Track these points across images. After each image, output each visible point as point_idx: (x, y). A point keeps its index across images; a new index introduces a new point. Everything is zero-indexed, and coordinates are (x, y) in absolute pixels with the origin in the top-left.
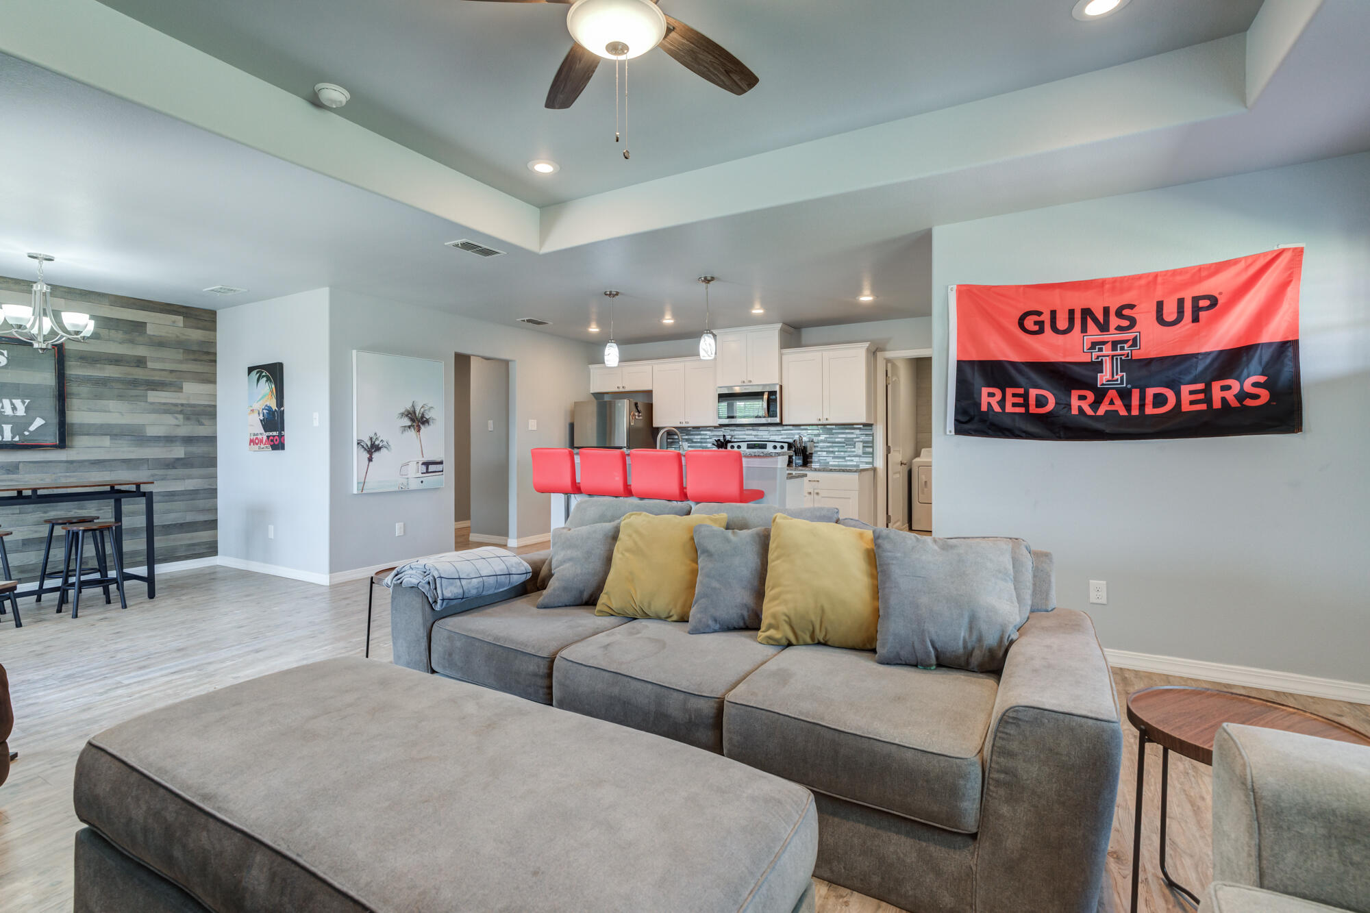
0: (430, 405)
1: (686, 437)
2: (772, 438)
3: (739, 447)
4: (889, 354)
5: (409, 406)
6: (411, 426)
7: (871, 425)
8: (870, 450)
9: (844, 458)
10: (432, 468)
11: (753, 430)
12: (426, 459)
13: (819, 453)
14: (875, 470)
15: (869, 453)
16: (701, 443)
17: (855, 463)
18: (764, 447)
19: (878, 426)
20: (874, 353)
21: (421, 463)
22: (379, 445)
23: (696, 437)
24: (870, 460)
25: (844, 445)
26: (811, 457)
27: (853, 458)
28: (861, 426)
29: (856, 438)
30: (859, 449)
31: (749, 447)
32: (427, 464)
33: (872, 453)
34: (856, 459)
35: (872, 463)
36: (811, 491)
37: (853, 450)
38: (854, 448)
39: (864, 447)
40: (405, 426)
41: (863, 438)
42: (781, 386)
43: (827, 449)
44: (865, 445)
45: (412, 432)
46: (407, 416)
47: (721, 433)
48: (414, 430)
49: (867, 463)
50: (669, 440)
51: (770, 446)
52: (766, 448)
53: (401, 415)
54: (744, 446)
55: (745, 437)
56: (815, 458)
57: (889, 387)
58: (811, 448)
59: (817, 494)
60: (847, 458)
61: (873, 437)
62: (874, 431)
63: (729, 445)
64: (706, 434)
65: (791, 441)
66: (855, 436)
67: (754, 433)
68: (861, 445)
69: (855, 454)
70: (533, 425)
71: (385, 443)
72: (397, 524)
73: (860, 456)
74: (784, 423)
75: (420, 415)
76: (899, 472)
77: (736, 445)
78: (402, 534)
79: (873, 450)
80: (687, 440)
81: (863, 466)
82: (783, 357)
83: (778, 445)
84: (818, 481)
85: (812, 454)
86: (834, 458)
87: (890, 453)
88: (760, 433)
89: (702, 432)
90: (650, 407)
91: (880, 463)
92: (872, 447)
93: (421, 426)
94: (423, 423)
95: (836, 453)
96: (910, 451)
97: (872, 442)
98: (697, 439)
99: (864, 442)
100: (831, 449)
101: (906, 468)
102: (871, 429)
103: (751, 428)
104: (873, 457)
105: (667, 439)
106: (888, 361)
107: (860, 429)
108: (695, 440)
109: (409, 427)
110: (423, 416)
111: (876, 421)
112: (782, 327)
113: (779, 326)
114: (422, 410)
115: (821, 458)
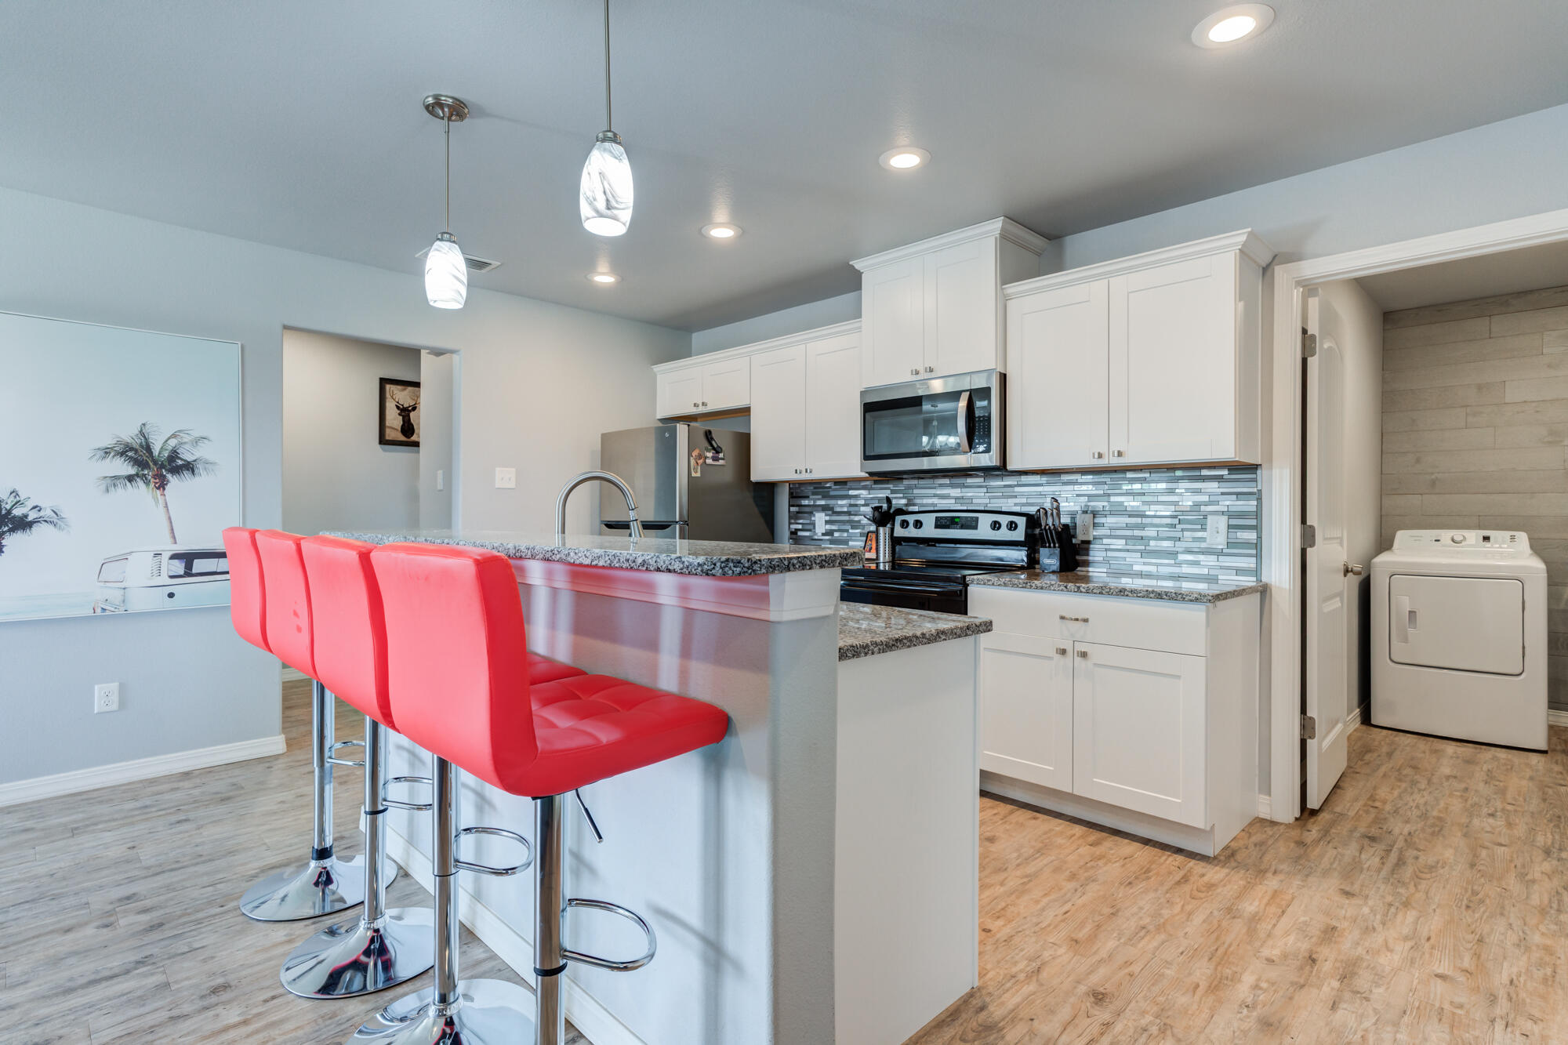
0: (196, 434)
1: (823, 502)
2: (995, 505)
3: (918, 524)
4: (1313, 268)
5: (128, 433)
6: (137, 475)
7: (1253, 468)
8: (1251, 536)
9: (1173, 554)
10: (199, 565)
11: (952, 486)
12: (182, 547)
13: (1105, 541)
14: (1264, 591)
15: (1246, 544)
16: (849, 513)
17: (1205, 571)
18: (972, 524)
19: (1276, 472)
20: (1266, 270)
21: (166, 556)
22: (26, 516)
23: (840, 502)
24: (1251, 563)
25: (1176, 521)
26: (1086, 552)
27: (1201, 557)
28: (1225, 472)
29: (1210, 503)
30: (1217, 532)
31: (940, 524)
32: (188, 558)
33: (1258, 545)
34: (1211, 560)
35: (1257, 572)
36: (1068, 646)
37: (1200, 534)
38: (1204, 529)
39: (1229, 527)
40: (116, 478)
41: (1228, 503)
42: (1003, 378)
43: (1129, 533)
44: (1233, 522)
45: (142, 492)
46: (122, 454)
47: (883, 494)
48: (147, 483)
49: (1239, 571)
50: (792, 509)
51: (985, 521)
52: (975, 528)
53: (102, 453)
54: (929, 520)
55: (935, 501)
56: (1096, 554)
57: (1313, 362)
58: (1086, 531)
59: (1084, 655)
60: (1181, 557)
61: (1259, 499)
62: (1262, 484)
63: (899, 519)
64: (856, 497)
65: (1032, 510)
66: (1205, 498)
67: (955, 492)
68: (1222, 522)
69: (1203, 545)
70: (505, 477)
71: (47, 513)
72: (96, 687)
73: (1220, 553)
74: (1010, 467)
75: (166, 454)
76: (1340, 595)
77: (911, 519)
78: (115, 707)
79: (1259, 537)
80: (824, 508)
81: (1229, 581)
82: (1009, 303)
83: (1004, 520)
84: (1086, 621)
85: (1088, 542)
86: (1144, 553)
87: (1312, 545)
88: (969, 493)
89: (851, 492)
90: (744, 442)
91: (1280, 573)
92: (1257, 528)
93: (169, 476)
94: (176, 470)
95: (1152, 543)
96: (1363, 536)
97: (1258, 514)
98: (842, 506)
99: (1231, 515)
100: (1137, 533)
101: (1354, 581)
102: (1255, 480)
103: (947, 481)
104: (1259, 556)
105: (790, 506)
106: (1309, 288)
107: (1219, 479)
108: (838, 509)
109: (130, 479)
110: (174, 455)
111: (1270, 460)
112: (1003, 229)
113: (996, 225)
114: (173, 443)
115: (1110, 554)
